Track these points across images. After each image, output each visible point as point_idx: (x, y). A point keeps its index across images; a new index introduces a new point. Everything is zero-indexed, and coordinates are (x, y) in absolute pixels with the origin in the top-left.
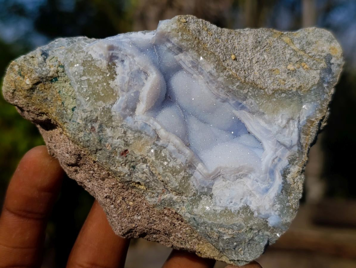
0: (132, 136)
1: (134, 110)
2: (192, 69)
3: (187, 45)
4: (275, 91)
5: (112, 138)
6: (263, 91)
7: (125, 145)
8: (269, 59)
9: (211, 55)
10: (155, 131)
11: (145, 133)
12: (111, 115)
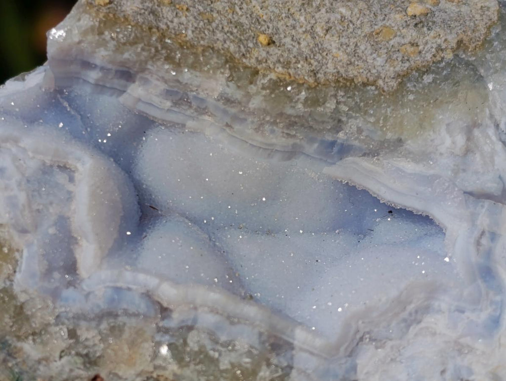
0: (94, 335)
1: (71, 268)
2: (176, 109)
3: (138, 55)
4: (403, 78)
5: (44, 362)
6: (373, 88)
7: (88, 365)
8: (354, 13)
9: (207, 54)
10: (148, 295)
11: (126, 313)
12: (19, 304)
